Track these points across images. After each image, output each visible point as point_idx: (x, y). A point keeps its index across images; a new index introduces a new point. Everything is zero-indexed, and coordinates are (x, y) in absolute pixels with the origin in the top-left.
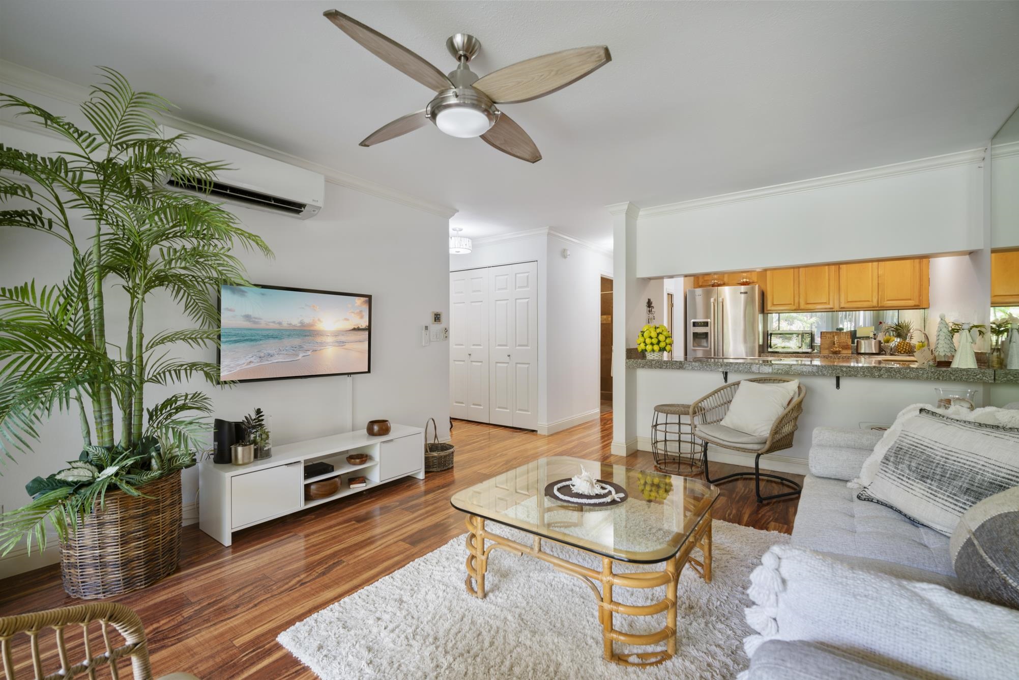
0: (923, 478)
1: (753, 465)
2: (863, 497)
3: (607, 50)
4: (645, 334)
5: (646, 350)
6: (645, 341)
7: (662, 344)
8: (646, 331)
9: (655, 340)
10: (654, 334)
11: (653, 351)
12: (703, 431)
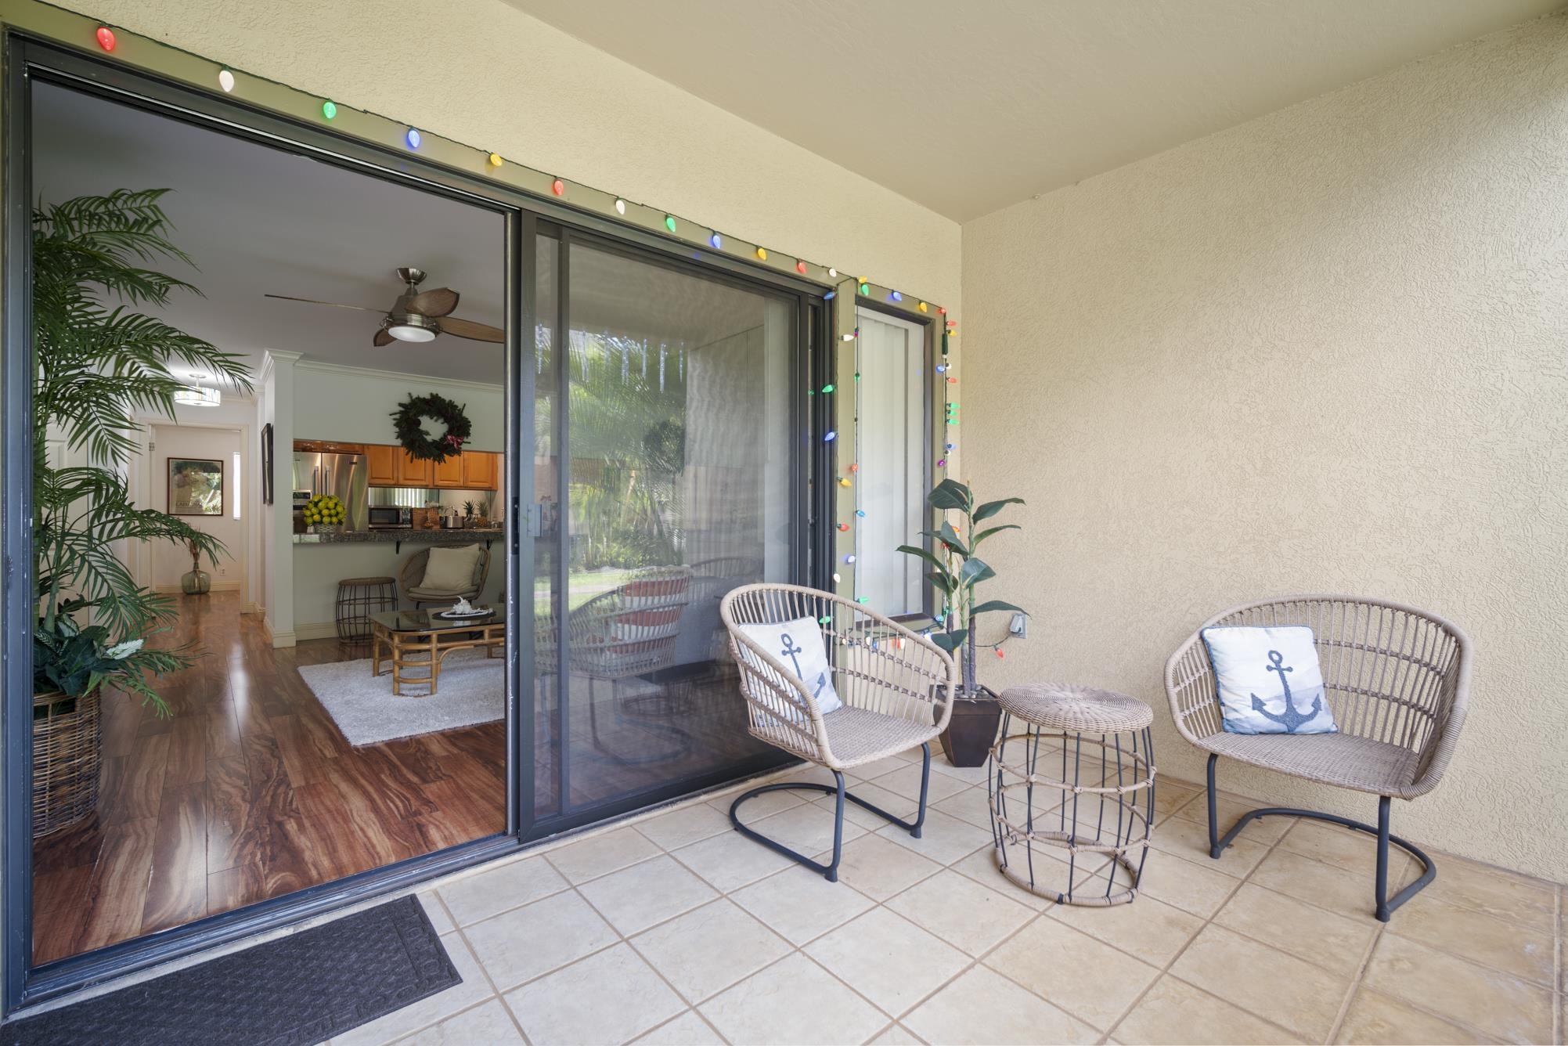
4: (320, 504)
5: (321, 522)
6: (320, 513)
7: (340, 516)
8: (320, 501)
9: (333, 512)
10: (331, 505)
11: (331, 523)
12: (417, 593)
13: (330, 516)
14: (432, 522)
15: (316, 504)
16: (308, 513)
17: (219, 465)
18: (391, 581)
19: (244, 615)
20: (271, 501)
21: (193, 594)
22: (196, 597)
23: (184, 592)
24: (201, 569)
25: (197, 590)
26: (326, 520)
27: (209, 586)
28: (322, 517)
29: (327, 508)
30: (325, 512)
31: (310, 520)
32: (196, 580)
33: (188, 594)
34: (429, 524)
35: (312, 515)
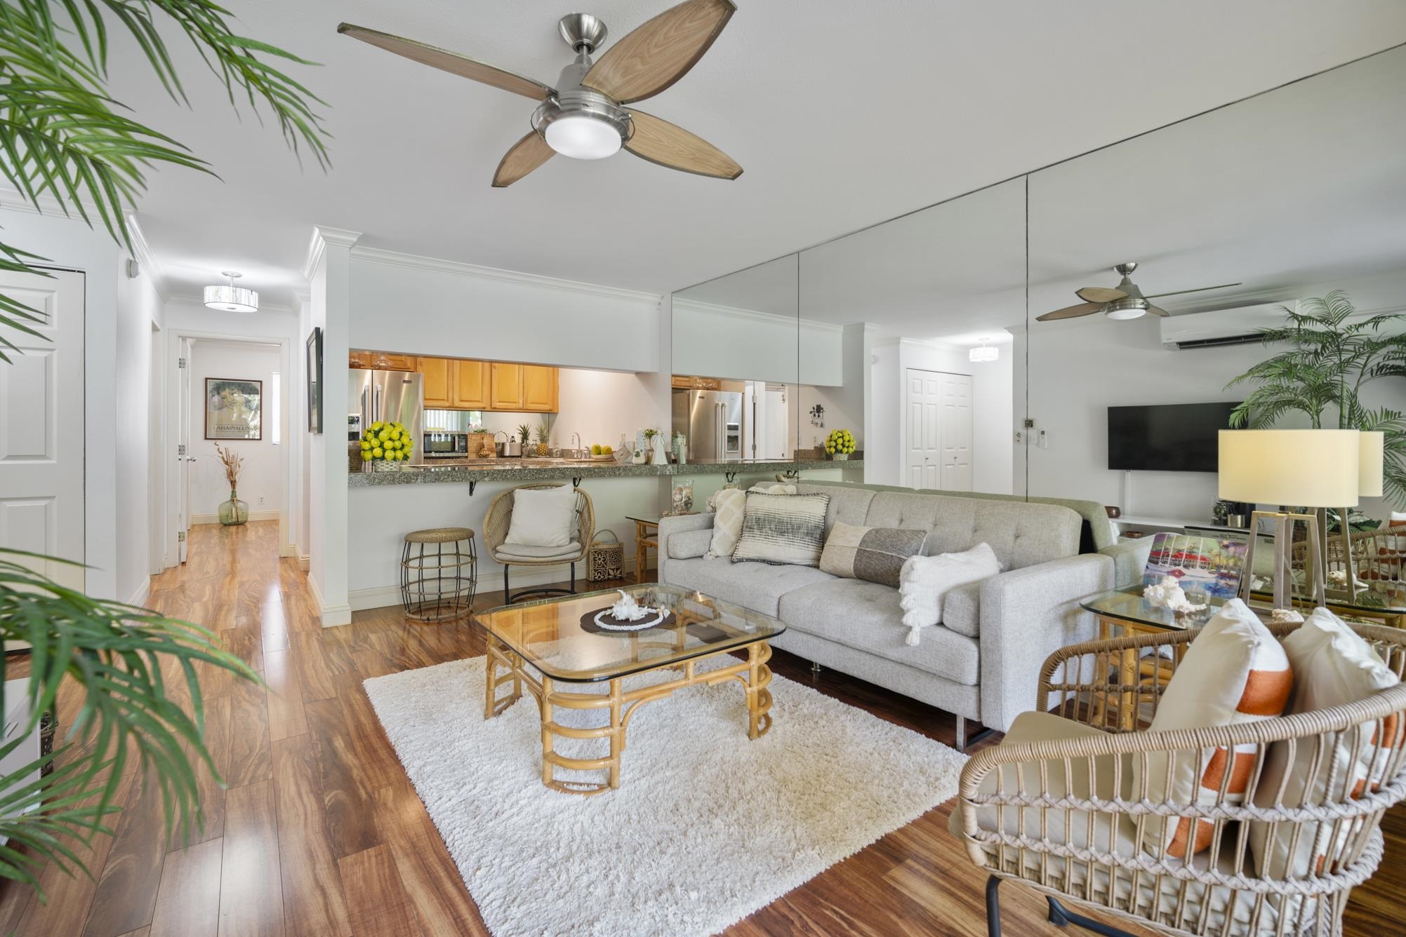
0: (782, 533)
1: (503, 588)
2: (736, 560)
3: (741, 172)
4: (382, 434)
5: (383, 458)
6: (381, 445)
7: (406, 449)
8: (382, 429)
9: (398, 444)
10: (395, 435)
11: (395, 459)
12: (506, 552)
13: (394, 449)
14: (489, 449)
15: (377, 434)
16: (366, 445)
17: (257, 385)
18: (470, 535)
19: (284, 559)
20: (320, 430)
21: (230, 525)
22: (233, 529)
23: (221, 523)
24: (238, 497)
25: (234, 520)
26: (389, 454)
27: (247, 515)
28: (384, 451)
29: (390, 439)
30: (388, 444)
31: (368, 455)
32: (234, 509)
33: (225, 525)
34: (485, 452)
35: (372, 449)
